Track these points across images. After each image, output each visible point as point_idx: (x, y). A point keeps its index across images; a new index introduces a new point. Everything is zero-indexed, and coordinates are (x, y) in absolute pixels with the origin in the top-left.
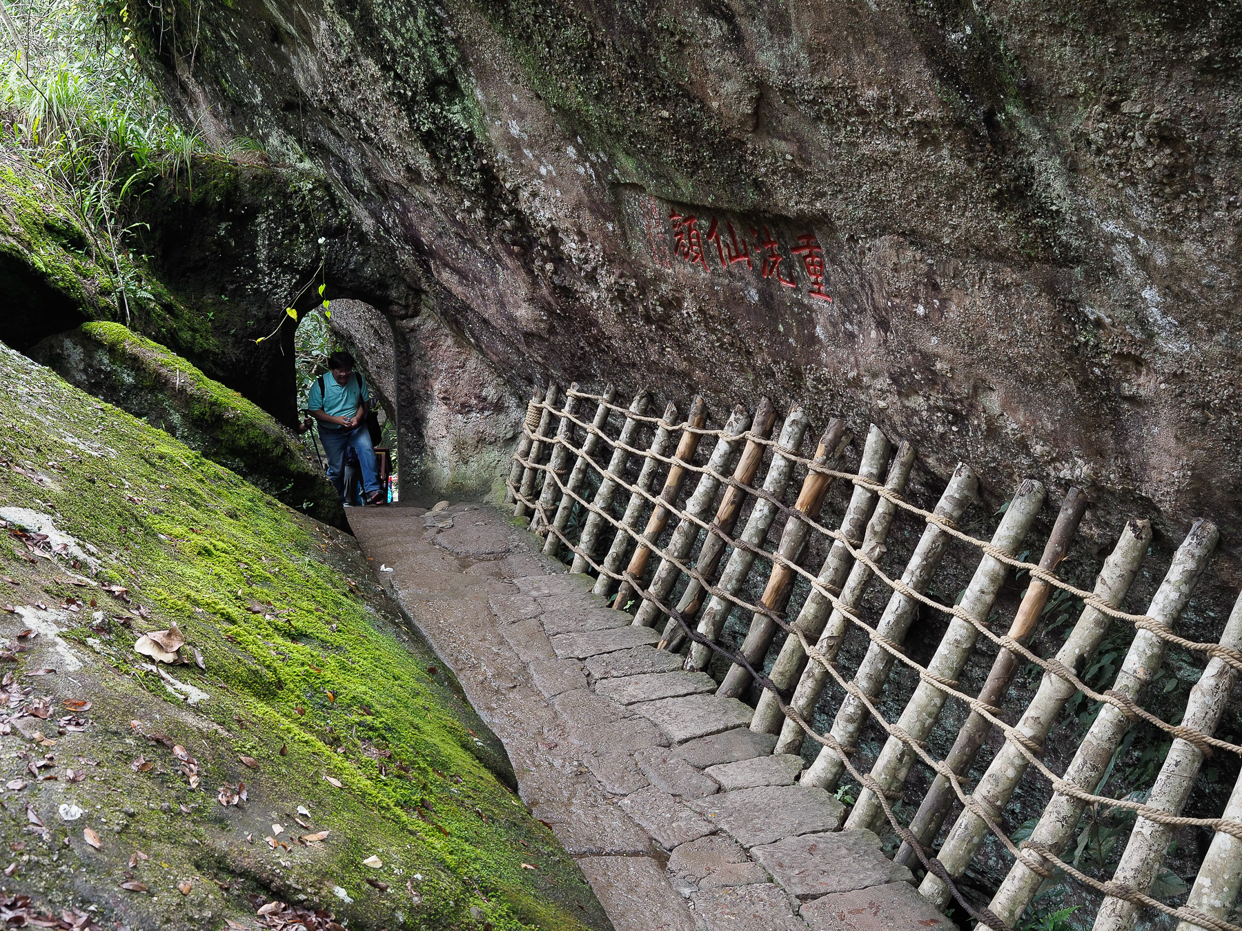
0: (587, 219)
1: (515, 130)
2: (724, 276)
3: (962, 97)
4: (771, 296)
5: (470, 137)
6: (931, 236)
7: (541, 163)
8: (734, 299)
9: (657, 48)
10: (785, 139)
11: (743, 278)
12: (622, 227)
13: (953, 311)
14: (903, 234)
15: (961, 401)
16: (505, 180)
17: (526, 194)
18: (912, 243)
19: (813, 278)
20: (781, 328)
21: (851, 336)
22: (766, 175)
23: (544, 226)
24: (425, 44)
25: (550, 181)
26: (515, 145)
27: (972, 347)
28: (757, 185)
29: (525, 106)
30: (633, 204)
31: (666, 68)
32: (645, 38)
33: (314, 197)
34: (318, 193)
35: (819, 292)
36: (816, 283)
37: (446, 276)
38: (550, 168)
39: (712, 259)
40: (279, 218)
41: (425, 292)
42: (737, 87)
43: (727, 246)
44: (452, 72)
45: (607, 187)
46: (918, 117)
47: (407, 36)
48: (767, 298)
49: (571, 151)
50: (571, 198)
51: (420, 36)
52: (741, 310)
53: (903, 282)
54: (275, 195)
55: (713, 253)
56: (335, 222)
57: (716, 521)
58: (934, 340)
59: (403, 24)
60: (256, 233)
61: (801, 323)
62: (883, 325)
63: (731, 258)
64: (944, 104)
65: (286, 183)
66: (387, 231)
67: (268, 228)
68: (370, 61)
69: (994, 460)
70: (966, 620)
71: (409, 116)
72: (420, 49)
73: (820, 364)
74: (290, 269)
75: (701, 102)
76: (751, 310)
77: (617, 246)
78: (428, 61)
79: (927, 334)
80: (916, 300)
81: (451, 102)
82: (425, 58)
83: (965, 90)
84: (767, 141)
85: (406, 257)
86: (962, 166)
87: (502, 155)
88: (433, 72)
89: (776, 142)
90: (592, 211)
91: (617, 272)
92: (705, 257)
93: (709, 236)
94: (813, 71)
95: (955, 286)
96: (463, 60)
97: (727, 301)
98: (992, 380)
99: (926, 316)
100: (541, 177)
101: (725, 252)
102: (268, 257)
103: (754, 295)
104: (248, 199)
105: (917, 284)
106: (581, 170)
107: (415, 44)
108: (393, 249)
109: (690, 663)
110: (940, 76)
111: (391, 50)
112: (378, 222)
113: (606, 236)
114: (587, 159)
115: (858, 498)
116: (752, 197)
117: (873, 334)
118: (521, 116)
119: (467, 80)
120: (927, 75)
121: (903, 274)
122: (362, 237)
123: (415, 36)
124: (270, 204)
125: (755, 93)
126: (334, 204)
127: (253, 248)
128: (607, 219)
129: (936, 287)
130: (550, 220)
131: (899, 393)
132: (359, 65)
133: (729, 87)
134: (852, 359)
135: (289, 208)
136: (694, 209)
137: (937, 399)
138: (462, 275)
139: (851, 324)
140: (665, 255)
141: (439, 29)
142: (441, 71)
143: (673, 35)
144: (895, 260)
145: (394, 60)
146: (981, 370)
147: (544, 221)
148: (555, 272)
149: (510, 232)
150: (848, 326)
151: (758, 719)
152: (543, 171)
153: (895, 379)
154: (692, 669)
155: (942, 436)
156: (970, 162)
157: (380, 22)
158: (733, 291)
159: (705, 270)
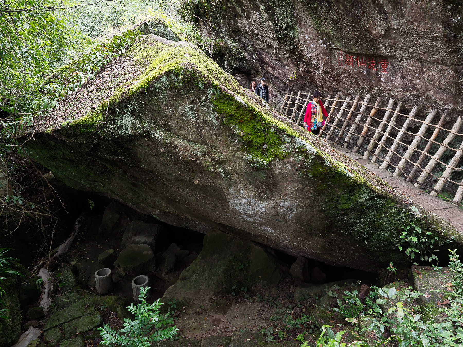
0: (321, 56)
1: (307, 37)
2: (357, 68)
3: (449, 31)
4: (370, 72)
5: (294, 38)
6: (425, 60)
7: (311, 44)
8: (359, 73)
9: (361, 20)
10: (390, 39)
11: (362, 68)
12: (331, 58)
13: (426, 75)
14: (417, 59)
15: (421, 93)
16: (300, 48)
17: (305, 51)
18: (418, 61)
19: (383, 68)
20: (371, 79)
21: (392, 80)
22: (381, 47)
23: (308, 58)
24: (288, 18)
25: (313, 48)
26: (306, 40)
27: (428, 82)
28: (377, 49)
29: (311, 32)
30: (335, 53)
31: (362, 24)
32: (359, 17)
33: (236, 51)
34: (237, 51)
35: (384, 71)
36: (384, 69)
37: (269, 69)
38: (314, 45)
39: (355, 64)
40: (229, 57)
41: (260, 72)
42: (382, 28)
43: (360, 62)
44: (293, 24)
45: (329, 49)
46: (435, 35)
47: (284, 17)
48: (368, 73)
49: (321, 42)
50: (319, 51)
51: (287, 16)
52: (360, 75)
53: (414, 69)
54: (228, 51)
55: (356, 63)
56: (240, 57)
57: (347, 118)
58: (418, 81)
59: (283, 14)
60: (225, 60)
61: (377, 78)
62: (403, 77)
63: (360, 64)
64: (443, 32)
65: (231, 48)
66: (253, 59)
67: (227, 59)
68: (270, 22)
69: (425, 105)
70: (420, 137)
71: (276, 34)
72: (286, 19)
73: (381, 86)
74: (231, 67)
75: (369, 31)
76: (363, 75)
77: (329, 62)
78: (288, 22)
79: (417, 80)
80: (416, 73)
81: (290, 31)
82: (287, 21)
83: (451, 30)
84: (385, 40)
85: (257, 64)
86: (442, 45)
87: (302, 42)
88: (288, 24)
89: (388, 40)
90: (323, 54)
91: (326, 67)
92: (353, 64)
93: (356, 59)
94: (408, 26)
95: (428, 70)
96: (297, 22)
97: (357, 73)
98: (431, 89)
99: (418, 76)
100: (311, 47)
101: (359, 63)
102: (227, 65)
103: (365, 72)
104: (223, 52)
105: (417, 69)
106: (322, 46)
107: (285, 18)
108: (254, 63)
109: (343, 147)
110: (445, 27)
111: (278, 20)
112: (251, 57)
113: (326, 59)
114: (325, 43)
115: (387, 114)
116: (374, 51)
117: (399, 80)
118: (309, 34)
119: (297, 26)
120: (441, 27)
121: (414, 68)
122: (246, 60)
123: (286, 16)
124: (228, 53)
125: (387, 30)
126: (240, 53)
127: (224, 63)
128: (327, 56)
129: (422, 70)
130: (310, 56)
131: (403, 92)
132: (266, 23)
133: (379, 28)
134: (391, 85)
135: (231, 54)
136: (353, 54)
137: (414, 93)
138: (274, 68)
139: (393, 78)
140: (341, 64)
141: (292, 15)
142: (290, 24)
143: (367, 17)
144: (413, 65)
145: (278, 22)
146: (429, 87)
147: (309, 56)
148: (306, 67)
149: (295, 59)
150: (392, 78)
151: (365, 157)
152: (312, 46)
153: (403, 89)
154: (344, 148)
155: (412, 100)
156: (445, 45)
157: (277, 13)
158: (359, 71)
159: (352, 67)
